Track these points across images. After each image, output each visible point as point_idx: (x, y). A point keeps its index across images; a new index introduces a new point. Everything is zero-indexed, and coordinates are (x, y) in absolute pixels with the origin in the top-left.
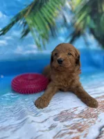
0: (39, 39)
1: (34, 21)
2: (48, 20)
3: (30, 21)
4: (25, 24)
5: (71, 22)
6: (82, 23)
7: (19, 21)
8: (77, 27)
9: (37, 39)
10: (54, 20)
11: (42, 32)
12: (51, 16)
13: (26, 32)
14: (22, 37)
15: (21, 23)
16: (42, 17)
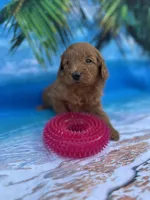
0: (40, 50)
1: (31, 21)
2: (54, 16)
3: (23, 22)
4: (16, 26)
5: (94, 17)
6: (114, 18)
7: (6, 22)
8: (105, 25)
9: (37, 50)
10: (64, 17)
11: (44, 39)
12: (59, 12)
13: (20, 40)
14: (13, 48)
15: (9, 25)
16: (42, 14)
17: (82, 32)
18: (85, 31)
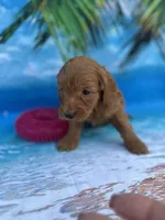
0: (68, 50)
1: (58, 17)
2: (86, 12)
3: (49, 17)
4: (41, 22)
5: (133, 14)
6: (157, 14)
7: (30, 18)
8: (145, 24)
9: (65, 51)
10: (97, 13)
11: (73, 38)
12: (90, 6)
13: (44, 37)
14: (36, 46)
15: (34, 21)
16: (72, 7)
17: (117, 31)
18: (120, 29)
